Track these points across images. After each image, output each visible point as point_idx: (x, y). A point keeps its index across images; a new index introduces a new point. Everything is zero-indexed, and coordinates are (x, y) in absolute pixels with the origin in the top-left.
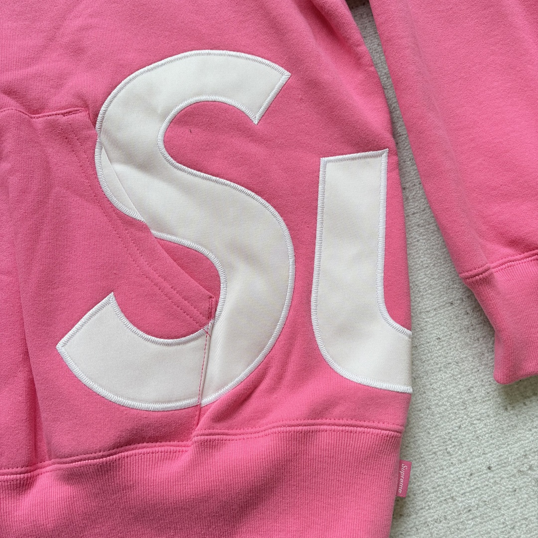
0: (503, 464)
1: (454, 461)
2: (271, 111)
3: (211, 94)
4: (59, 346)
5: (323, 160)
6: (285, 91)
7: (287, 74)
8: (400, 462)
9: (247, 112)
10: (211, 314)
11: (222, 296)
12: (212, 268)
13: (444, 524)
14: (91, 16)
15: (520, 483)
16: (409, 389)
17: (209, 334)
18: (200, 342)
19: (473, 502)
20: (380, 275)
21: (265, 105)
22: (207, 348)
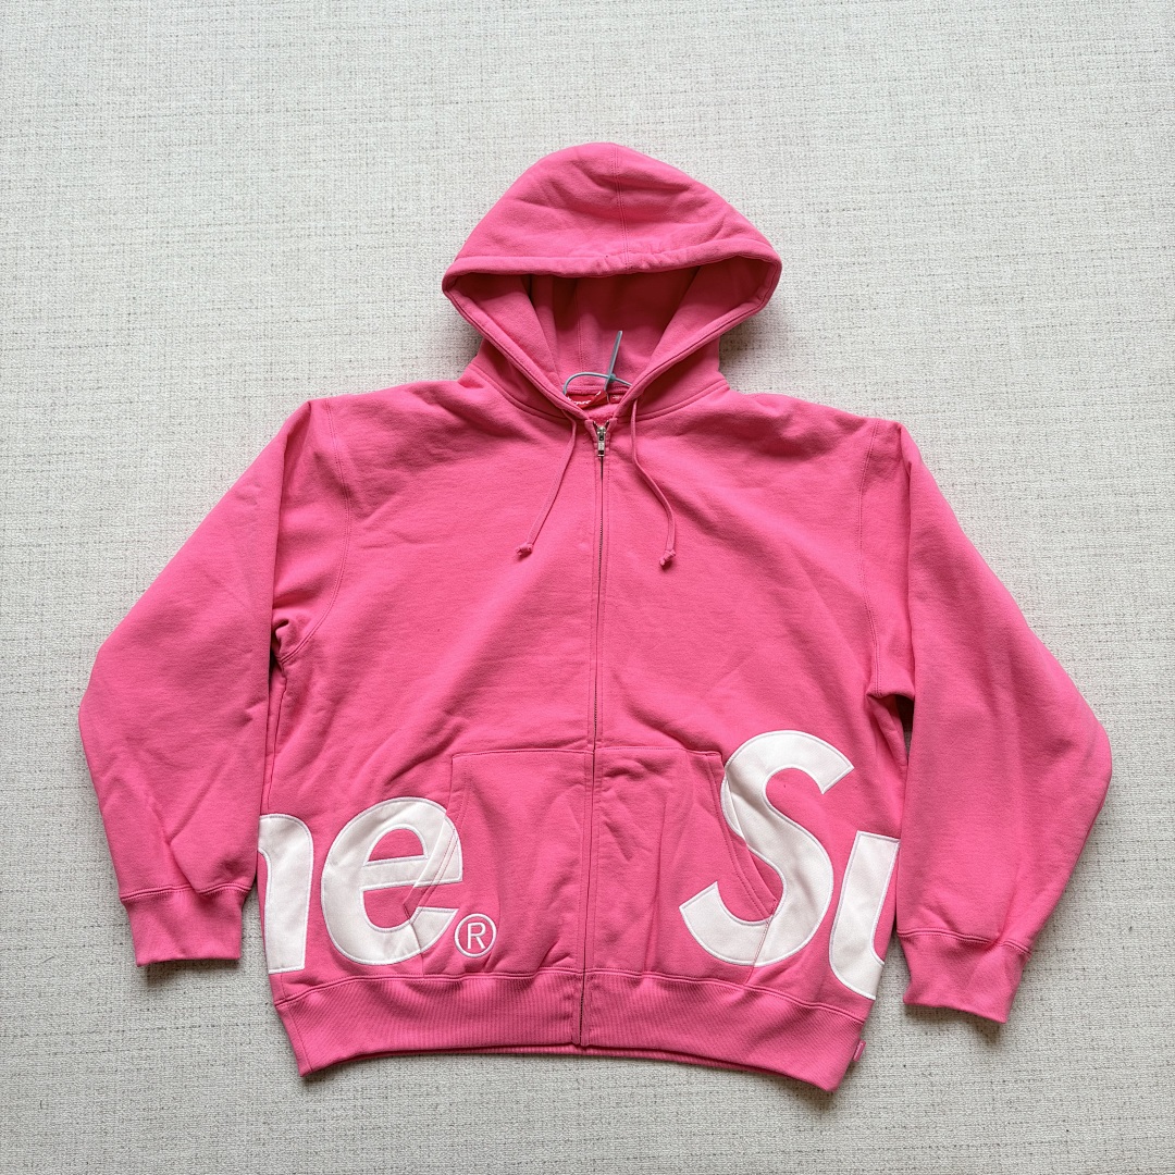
0: (914, 1066)
1: (884, 1055)
2: (836, 788)
3: (802, 765)
4: (681, 907)
5: (859, 832)
6: (848, 777)
7: (852, 767)
8: (859, 1040)
9: (820, 785)
10: (772, 912)
11: (782, 902)
12: (780, 881)
13: (867, 1090)
14: (732, 688)
15: (921, 1080)
16: (874, 998)
17: (768, 924)
18: (762, 927)
19: (888, 1083)
20: (875, 922)
21: (832, 783)
22: (766, 932)
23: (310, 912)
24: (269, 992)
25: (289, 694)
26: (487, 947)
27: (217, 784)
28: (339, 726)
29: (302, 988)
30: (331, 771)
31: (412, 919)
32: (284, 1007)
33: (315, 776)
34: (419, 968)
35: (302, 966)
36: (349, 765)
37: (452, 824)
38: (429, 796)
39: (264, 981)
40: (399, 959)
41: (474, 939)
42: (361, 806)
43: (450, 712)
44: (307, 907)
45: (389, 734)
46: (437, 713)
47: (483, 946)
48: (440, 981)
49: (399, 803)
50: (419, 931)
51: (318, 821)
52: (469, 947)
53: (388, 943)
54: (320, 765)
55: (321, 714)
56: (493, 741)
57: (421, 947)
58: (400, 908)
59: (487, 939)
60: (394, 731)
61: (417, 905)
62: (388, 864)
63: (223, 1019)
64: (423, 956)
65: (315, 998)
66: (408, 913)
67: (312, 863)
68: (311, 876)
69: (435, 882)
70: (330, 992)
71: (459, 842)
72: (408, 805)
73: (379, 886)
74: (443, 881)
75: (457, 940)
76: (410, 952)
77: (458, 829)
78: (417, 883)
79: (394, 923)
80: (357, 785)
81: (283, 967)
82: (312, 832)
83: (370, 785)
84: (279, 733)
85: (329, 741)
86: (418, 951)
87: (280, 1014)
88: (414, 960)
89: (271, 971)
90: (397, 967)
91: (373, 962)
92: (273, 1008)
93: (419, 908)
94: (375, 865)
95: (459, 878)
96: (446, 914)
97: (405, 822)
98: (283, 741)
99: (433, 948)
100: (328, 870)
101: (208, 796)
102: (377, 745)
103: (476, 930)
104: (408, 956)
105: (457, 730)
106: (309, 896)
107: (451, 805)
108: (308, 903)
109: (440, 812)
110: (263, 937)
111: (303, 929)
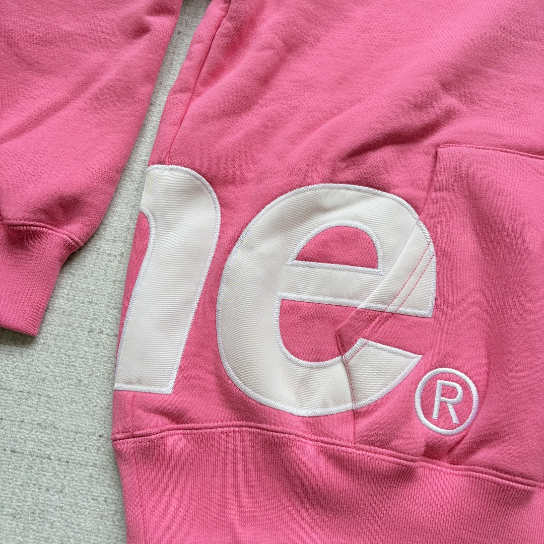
23: (197, 313)
24: (109, 419)
25: (231, 18)
26: (462, 421)
27: (79, 103)
28: (284, 81)
29: (161, 422)
30: (265, 132)
31: (347, 354)
32: (127, 445)
33: (242, 132)
34: (347, 432)
35: (167, 388)
36: (292, 127)
37: (428, 234)
38: (396, 191)
39: (104, 402)
40: (319, 412)
41: (443, 406)
42: (299, 180)
43: (446, 86)
44: (195, 306)
45: (352, 103)
46: (430, 82)
47: (455, 420)
48: (381, 458)
49: (351, 192)
50: (356, 374)
51: (233, 193)
52: (435, 415)
53: (304, 383)
54: (251, 121)
55: (269, 53)
56: (500, 137)
57: (354, 399)
58: (330, 336)
59: (463, 409)
60: (360, 100)
61: (359, 335)
62: (322, 270)
63: (31, 445)
64: (356, 414)
65: (177, 442)
66: (342, 345)
67: (214, 246)
68: (209, 264)
69: (391, 308)
70: (201, 438)
71: (434, 260)
72: (363, 198)
73: (305, 297)
74: (403, 310)
75: (418, 401)
76: (337, 403)
77: (435, 241)
78: (362, 305)
79: (317, 355)
80: (298, 153)
81: (139, 382)
82: (222, 205)
83: (318, 156)
84: (204, 70)
85: (269, 96)
86: (349, 406)
87: (118, 456)
88: (341, 417)
89: (118, 386)
90: (314, 423)
91: (280, 406)
92: (109, 445)
93: (361, 341)
94: (305, 267)
95: (427, 310)
96: (403, 359)
97: (355, 218)
98: (207, 83)
99: (374, 407)
100: (238, 257)
101: (62, 113)
102: (334, 113)
103: (449, 392)
104: (334, 409)
105: (449, 115)
106: (200, 290)
107: (430, 208)
108: (197, 300)
109: (409, 216)
110: (119, 336)
111: (181, 336)
